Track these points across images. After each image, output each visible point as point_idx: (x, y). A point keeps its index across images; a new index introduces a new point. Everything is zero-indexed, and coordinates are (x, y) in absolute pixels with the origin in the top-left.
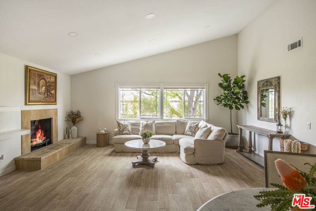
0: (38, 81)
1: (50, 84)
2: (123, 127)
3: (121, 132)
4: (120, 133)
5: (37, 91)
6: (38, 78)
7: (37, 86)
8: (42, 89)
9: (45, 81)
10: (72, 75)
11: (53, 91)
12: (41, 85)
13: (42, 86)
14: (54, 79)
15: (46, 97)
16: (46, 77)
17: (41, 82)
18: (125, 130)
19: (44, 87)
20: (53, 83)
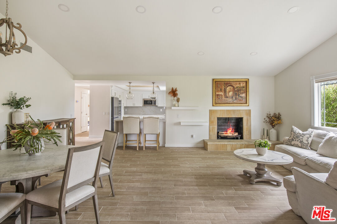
0: (224, 89)
1: (239, 89)
2: (294, 135)
3: (289, 142)
4: (287, 143)
5: (223, 96)
6: (224, 86)
7: (223, 92)
8: (229, 94)
9: (232, 87)
10: (276, 76)
11: (244, 94)
12: (227, 91)
13: (229, 92)
14: (245, 84)
15: (235, 100)
16: (233, 84)
17: (227, 88)
18: (296, 141)
19: (232, 92)
20: (243, 87)
